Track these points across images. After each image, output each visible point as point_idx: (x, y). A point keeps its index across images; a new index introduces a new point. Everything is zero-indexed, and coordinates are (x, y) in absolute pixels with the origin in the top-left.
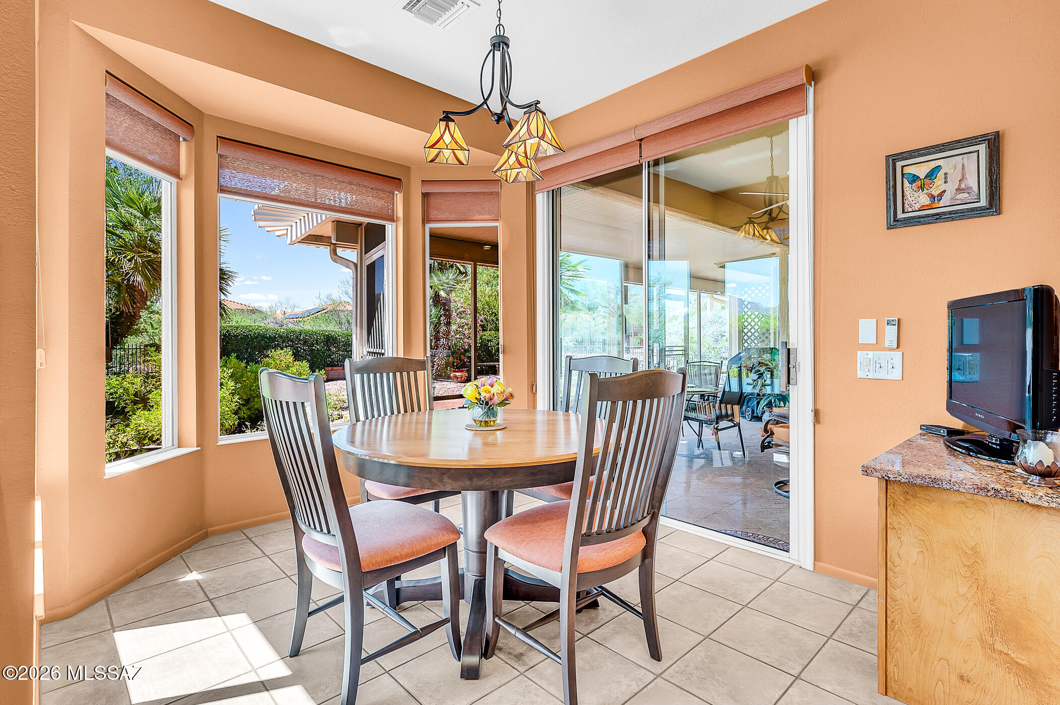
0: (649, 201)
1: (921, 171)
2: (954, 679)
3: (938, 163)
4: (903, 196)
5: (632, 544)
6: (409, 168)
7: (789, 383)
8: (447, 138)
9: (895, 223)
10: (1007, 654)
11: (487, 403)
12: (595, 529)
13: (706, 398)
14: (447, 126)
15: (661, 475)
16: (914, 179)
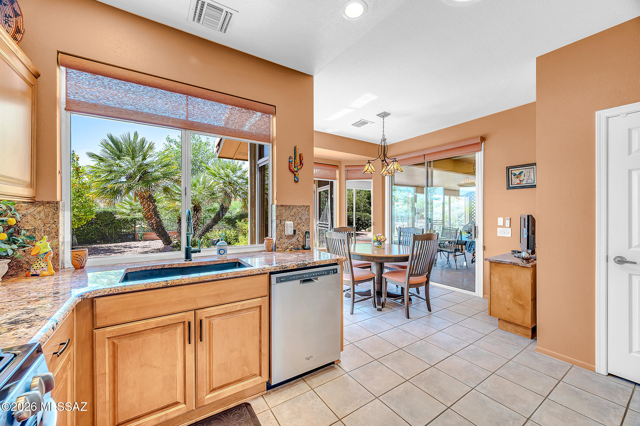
0: (427, 166)
1: (517, 172)
2: (506, 309)
3: (522, 170)
4: (512, 180)
5: (423, 279)
6: (341, 161)
7: (475, 237)
8: (370, 168)
9: (509, 188)
10: (517, 302)
11: (379, 241)
12: (413, 273)
13: (451, 243)
14: (369, 165)
15: (431, 261)
16: (515, 175)
